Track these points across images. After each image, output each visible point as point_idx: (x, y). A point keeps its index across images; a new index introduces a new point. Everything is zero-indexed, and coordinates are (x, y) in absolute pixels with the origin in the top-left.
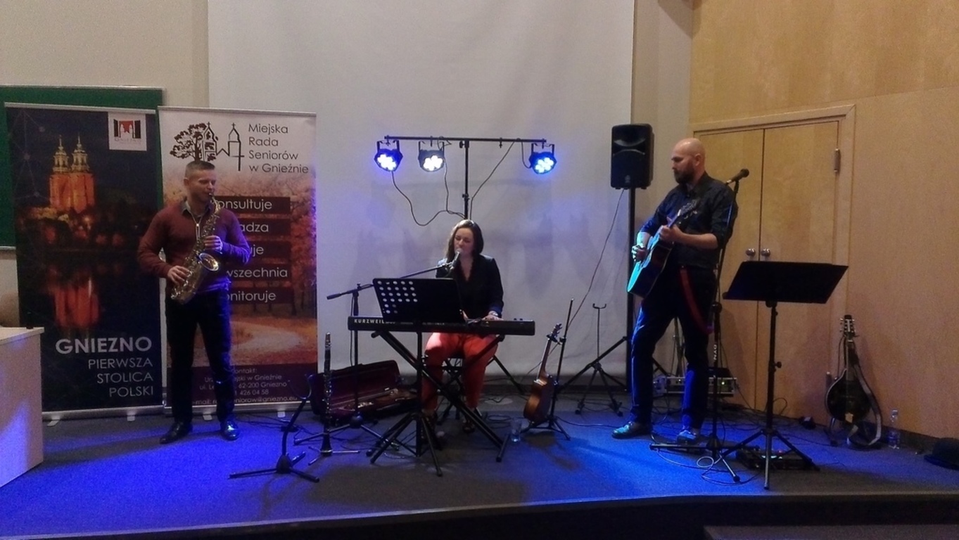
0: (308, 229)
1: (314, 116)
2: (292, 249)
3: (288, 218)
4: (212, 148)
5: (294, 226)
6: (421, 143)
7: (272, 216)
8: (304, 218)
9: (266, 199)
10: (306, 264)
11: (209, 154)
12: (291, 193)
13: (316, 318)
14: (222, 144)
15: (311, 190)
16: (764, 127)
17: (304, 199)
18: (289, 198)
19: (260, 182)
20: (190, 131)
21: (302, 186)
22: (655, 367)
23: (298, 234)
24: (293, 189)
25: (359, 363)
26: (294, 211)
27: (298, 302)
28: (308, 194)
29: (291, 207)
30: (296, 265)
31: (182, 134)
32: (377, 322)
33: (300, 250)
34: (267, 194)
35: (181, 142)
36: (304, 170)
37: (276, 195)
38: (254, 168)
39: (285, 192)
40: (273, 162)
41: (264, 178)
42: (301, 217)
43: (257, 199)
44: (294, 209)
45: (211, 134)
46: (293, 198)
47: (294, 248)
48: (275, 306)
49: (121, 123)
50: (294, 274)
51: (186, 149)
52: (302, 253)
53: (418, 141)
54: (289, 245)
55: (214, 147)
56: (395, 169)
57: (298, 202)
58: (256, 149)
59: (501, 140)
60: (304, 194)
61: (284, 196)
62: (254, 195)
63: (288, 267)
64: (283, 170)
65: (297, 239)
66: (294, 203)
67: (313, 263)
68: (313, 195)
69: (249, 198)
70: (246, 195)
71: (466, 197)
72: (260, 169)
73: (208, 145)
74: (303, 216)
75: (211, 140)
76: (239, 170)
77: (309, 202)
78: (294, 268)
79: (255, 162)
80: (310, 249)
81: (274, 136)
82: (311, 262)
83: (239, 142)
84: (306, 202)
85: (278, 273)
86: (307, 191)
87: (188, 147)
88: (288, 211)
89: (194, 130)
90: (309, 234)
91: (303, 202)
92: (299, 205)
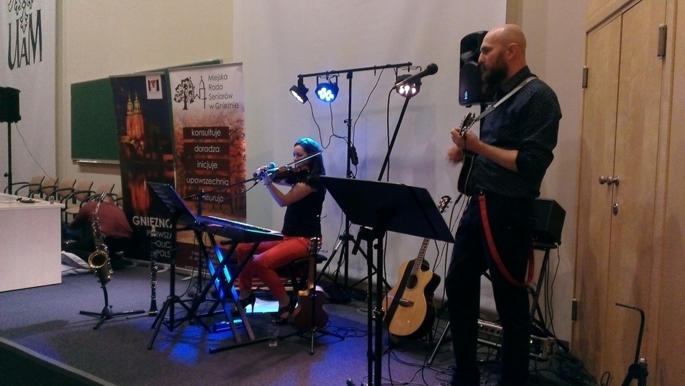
0: (239, 150)
1: (241, 64)
2: (230, 165)
3: (228, 142)
4: (192, 94)
5: (231, 148)
6: (319, 78)
7: (221, 141)
9: (218, 128)
10: (238, 176)
11: (190, 98)
12: (229, 124)
14: (196, 92)
17: (236, 128)
19: (214, 117)
20: (182, 84)
23: (233, 154)
24: (230, 121)
27: (234, 204)
30: (232, 177)
31: (178, 86)
33: (234, 166)
34: (218, 125)
35: (178, 92)
36: (236, 106)
37: (222, 125)
38: (212, 107)
40: (221, 102)
41: (216, 112)
42: (235, 141)
43: (214, 129)
44: (231, 135)
45: (191, 85)
46: (230, 127)
48: (224, 206)
49: (151, 82)
50: (232, 184)
51: (180, 97)
52: (236, 168)
53: (316, 77)
54: (228, 162)
55: (193, 93)
59: (375, 68)
60: (236, 124)
61: (226, 126)
62: (212, 126)
63: (228, 178)
64: (225, 106)
65: (233, 157)
66: (231, 131)
68: (242, 124)
69: (210, 128)
70: (208, 126)
71: (349, 122)
73: (190, 92)
75: (191, 89)
76: (205, 108)
79: (213, 102)
80: (240, 165)
81: (221, 82)
82: (241, 175)
83: (204, 88)
84: (238, 130)
85: (224, 183)
86: (238, 121)
88: (227, 137)
90: (240, 154)
91: (235, 130)
92: (233, 133)
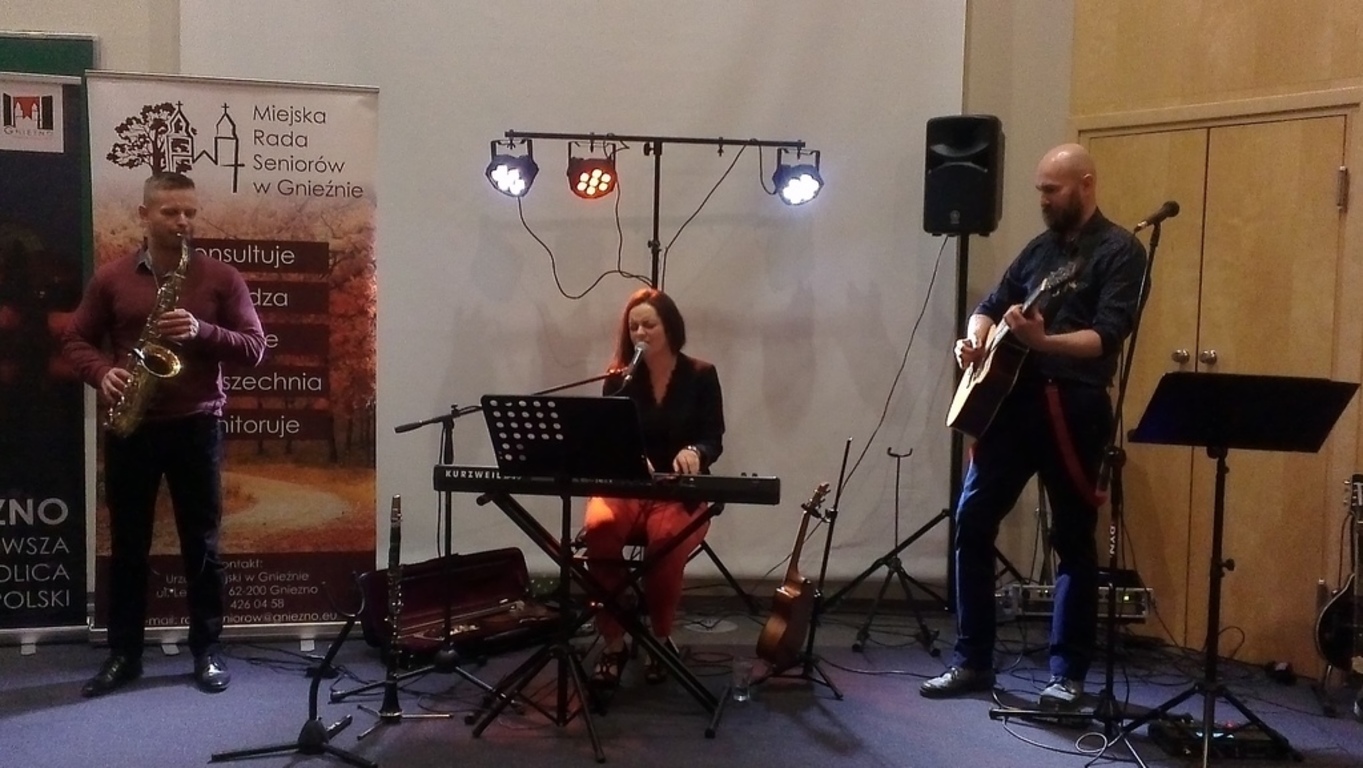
0: (361, 302)
1: (376, 92)
2: (331, 340)
3: (324, 280)
4: (184, 149)
5: (335, 295)
6: (573, 145)
7: (294, 277)
8: (354, 281)
9: (285, 245)
10: (356, 367)
11: (178, 159)
12: (330, 234)
13: (375, 467)
14: (202, 142)
15: (365, 230)
16: (1208, 124)
17: (356, 247)
18: (327, 244)
19: (272, 215)
20: (145, 117)
21: (350, 222)
22: (1000, 566)
23: (342, 311)
24: (334, 227)
25: (452, 552)
26: (337, 268)
27: (341, 437)
28: (361, 237)
29: (331, 262)
30: (337, 369)
31: (129, 121)
32: (487, 476)
33: (346, 340)
34: (286, 236)
35: (127, 138)
36: (356, 192)
37: (302, 237)
38: (264, 189)
39: (320, 234)
40: (297, 177)
41: (281, 206)
42: (348, 280)
43: (268, 246)
44: (335, 264)
45: (183, 124)
46: (334, 244)
47: (336, 337)
48: (299, 445)
49: (17, 99)
50: (334, 386)
51: (136, 151)
52: (350, 347)
53: (568, 141)
54: (326, 331)
55: (189, 148)
56: (524, 193)
57: (343, 252)
58: (267, 152)
59: (721, 142)
60: (355, 237)
61: (318, 240)
62: (261, 238)
63: (323, 373)
64: (315, 191)
65: (340, 320)
66: (335, 253)
67: (369, 366)
68: (370, 237)
69: (253, 243)
70: (249, 238)
71: (654, 246)
72: (274, 189)
73: (177, 143)
74: (352, 278)
75: (182, 134)
76: (235, 190)
77: (364, 252)
78: (334, 375)
79: (265, 177)
80: (365, 338)
81: (300, 128)
82: (366, 365)
83: (235, 137)
84: (360, 252)
85: (304, 384)
86: (360, 231)
87: (140, 147)
88: (324, 269)
89: (152, 116)
90: (363, 312)
91: (352, 252)
92: (345, 258)
